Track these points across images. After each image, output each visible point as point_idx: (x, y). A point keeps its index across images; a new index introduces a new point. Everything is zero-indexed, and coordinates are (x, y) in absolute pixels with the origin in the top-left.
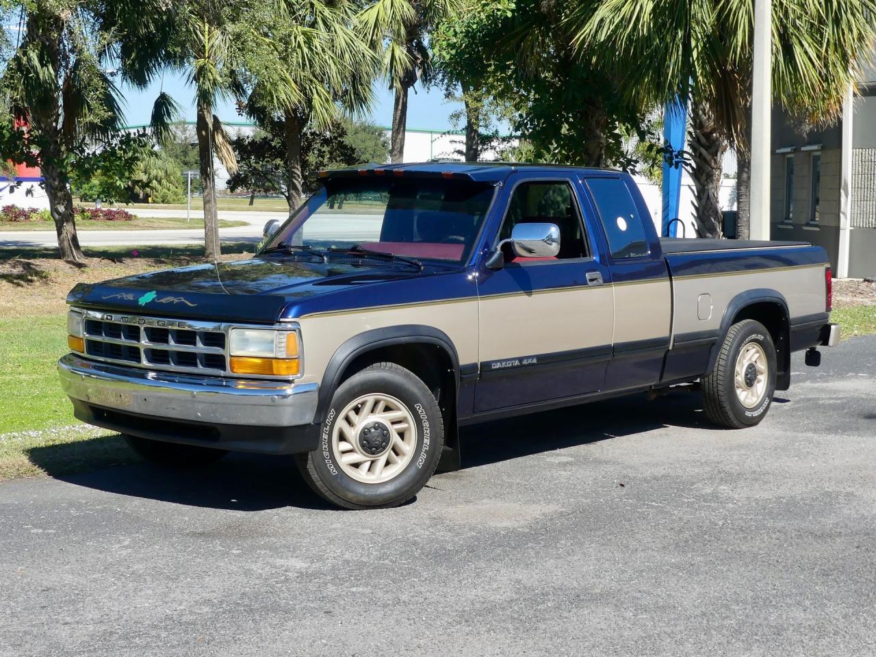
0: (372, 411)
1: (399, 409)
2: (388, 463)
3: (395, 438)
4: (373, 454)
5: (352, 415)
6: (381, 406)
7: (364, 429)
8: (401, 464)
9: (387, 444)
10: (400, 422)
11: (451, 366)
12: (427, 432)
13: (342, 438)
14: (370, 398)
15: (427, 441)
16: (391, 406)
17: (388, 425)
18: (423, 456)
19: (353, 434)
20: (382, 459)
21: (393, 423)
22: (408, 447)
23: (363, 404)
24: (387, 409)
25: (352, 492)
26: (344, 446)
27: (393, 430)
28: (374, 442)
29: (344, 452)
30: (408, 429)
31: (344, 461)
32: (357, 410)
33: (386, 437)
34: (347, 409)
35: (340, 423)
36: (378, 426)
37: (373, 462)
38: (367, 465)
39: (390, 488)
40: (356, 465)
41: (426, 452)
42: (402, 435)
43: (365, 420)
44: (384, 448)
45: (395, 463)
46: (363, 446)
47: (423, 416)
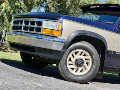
0: (80, 55)
1: (88, 56)
2: (81, 71)
3: (85, 64)
4: (78, 66)
5: (74, 54)
6: (83, 54)
7: (77, 59)
8: (85, 72)
9: (83, 65)
10: (87, 60)
11: (105, 49)
12: (95, 64)
13: (70, 60)
14: (80, 51)
15: (94, 67)
16: (86, 55)
17: (84, 60)
18: (92, 71)
19: (73, 60)
20: (80, 69)
21: (86, 60)
22: (88, 68)
23: (78, 52)
24: (85, 55)
25: (70, 76)
26: (70, 62)
27: (85, 62)
28: (79, 63)
29: (70, 64)
30: (90, 62)
31: (69, 67)
32: (76, 53)
33: (83, 63)
34: (73, 52)
35: (70, 56)
36: (81, 59)
37: (77, 69)
38: (76, 70)
39: (81, 78)
40: (73, 69)
41: (93, 70)
42: (87, 64)
43: (78, 57)
44: (82, 66)
45: (84, 71)
46: (75, 64)
47: (94, 59)
